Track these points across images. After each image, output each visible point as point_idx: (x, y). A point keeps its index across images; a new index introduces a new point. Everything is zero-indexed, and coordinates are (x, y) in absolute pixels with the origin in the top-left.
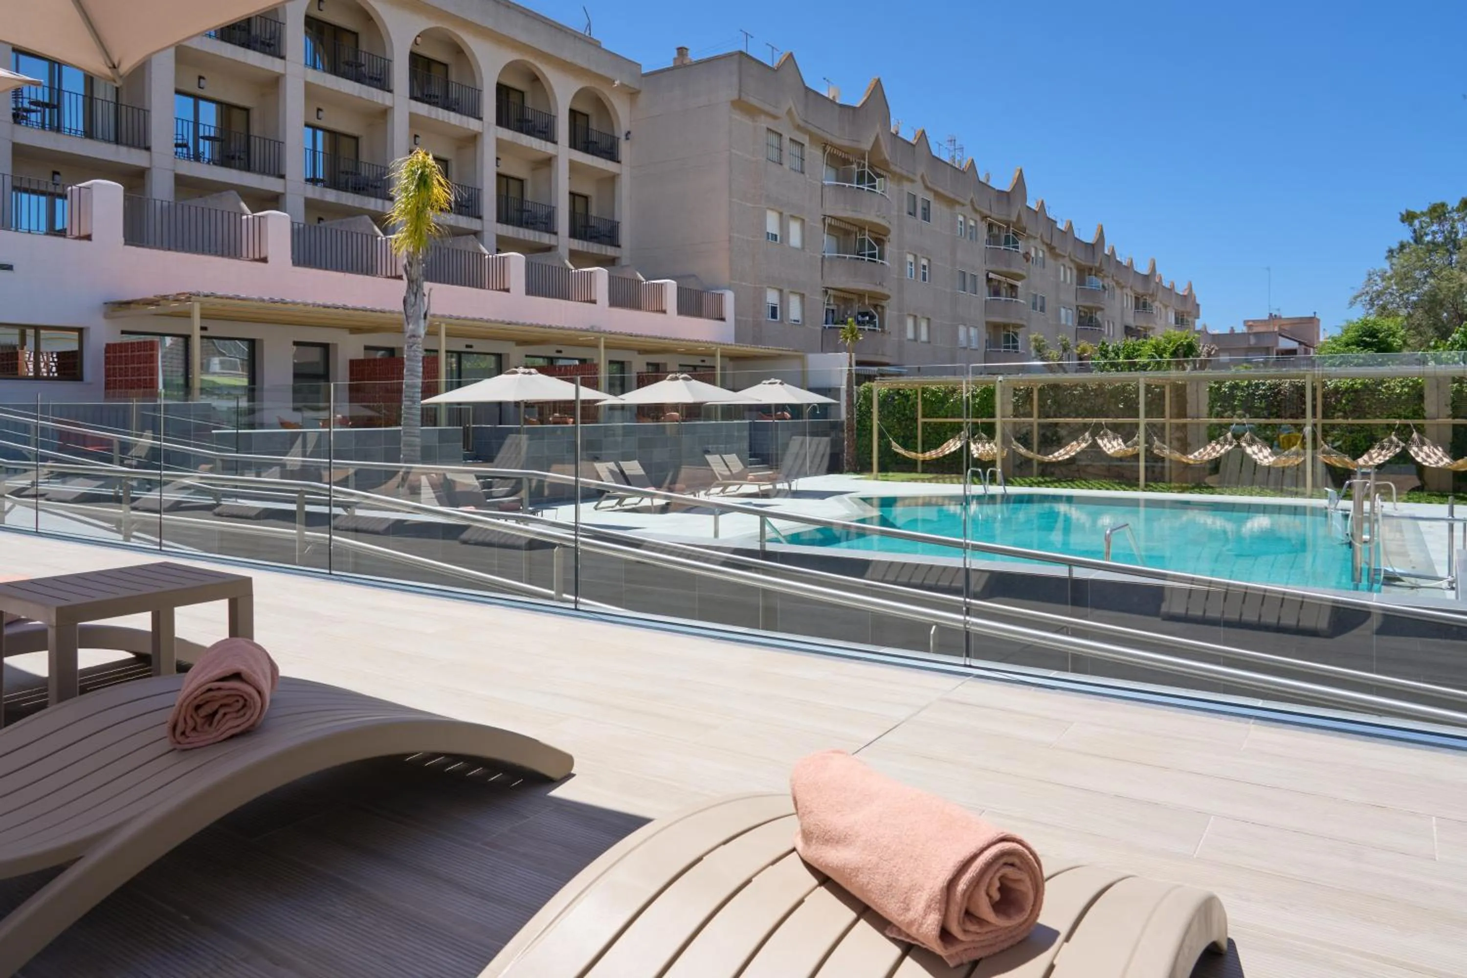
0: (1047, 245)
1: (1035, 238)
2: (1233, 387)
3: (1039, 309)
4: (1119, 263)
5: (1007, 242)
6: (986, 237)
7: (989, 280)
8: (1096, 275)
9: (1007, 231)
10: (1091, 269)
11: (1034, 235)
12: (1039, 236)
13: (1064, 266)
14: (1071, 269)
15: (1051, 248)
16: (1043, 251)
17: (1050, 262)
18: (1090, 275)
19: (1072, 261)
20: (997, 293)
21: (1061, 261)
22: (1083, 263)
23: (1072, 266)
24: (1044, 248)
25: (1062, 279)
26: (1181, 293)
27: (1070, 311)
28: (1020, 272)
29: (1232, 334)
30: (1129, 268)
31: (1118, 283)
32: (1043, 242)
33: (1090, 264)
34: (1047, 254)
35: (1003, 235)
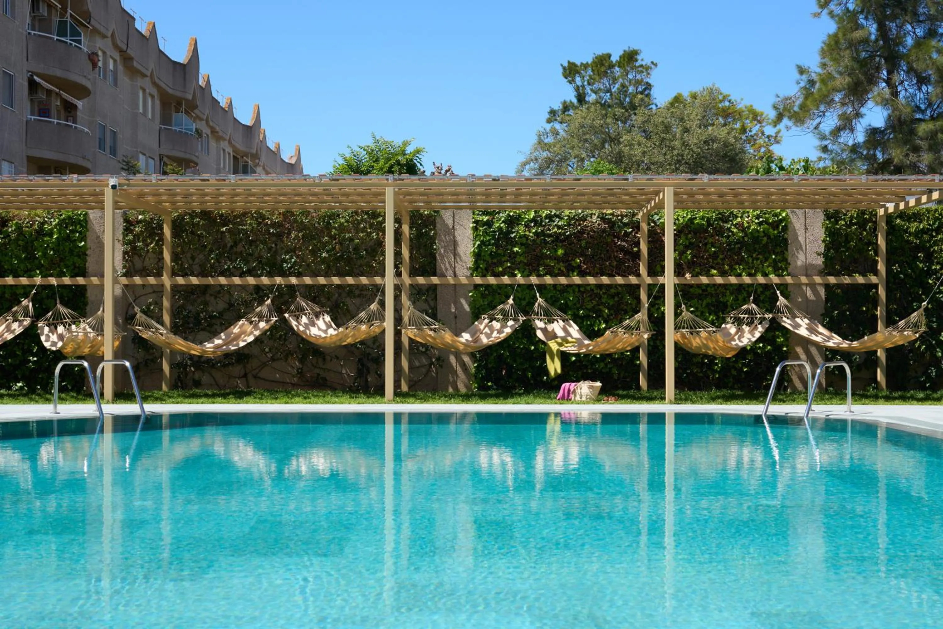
0: (121, 51)
1: (104, 37)
2: (512, 221)
3: (108, 150)
4: (215, 102)
5: (62, 32)
6: (28, 20)
7: (33, 86)
8: (187, 112)
9: (62, 15)
10: (179, 103)
11: (102, 30)
12: (109, 34)
13: (144, 90)
14: (153, 97)
15: (127, 59)
16: (115, 61)
17: (124, 79)
18: (177, 111)
19: (155, 84)
20: (44, 112)
21: (140, 82)
22: (170, 91)
23: (155, 92)
24: (117, 56)
25: (141, 110)
26: (287, 161)
27: (151, 161)
28: (84, 82)
30: (228, 112)
31: (213, 131)
32: (116, 46)
33: (178, 94)
34: (120, 68)
35: (56, 19)
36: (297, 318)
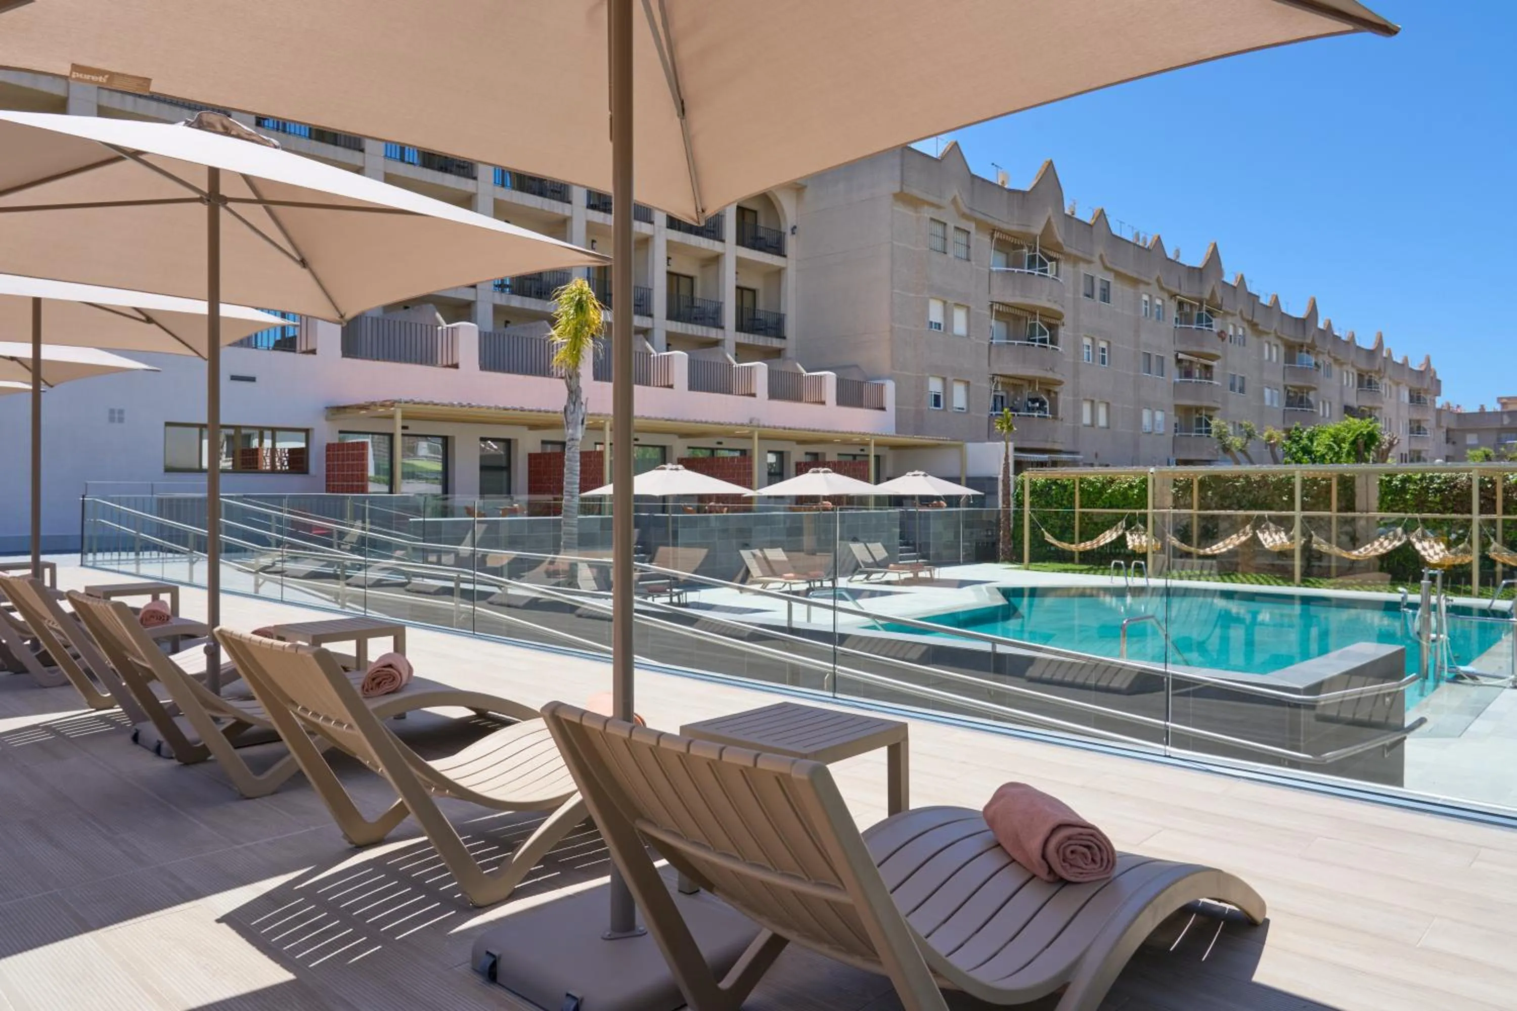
0: (1248, 321)
1: (1233, 315)
2: (1404, 481)
3: (1237, 390)
4: (1337, 338)
5: (1200, 321)
6: (1175, 315)
7: (1179, 361)
8: (1308, 352)
9: (1200, 309)
10: (1302, 346)
11: (1231, 311)
12: (1238, 312)
13: (1269, 344)
14: (1277, 346)
15: (1253, 325)
16: (1244, 329)
17: (1252, 339)
18: (1301, 351)
19: (1279, 337)
20: (1188, 374)
21: (1265, 338)
22: (1292, 339)
23: (1279, 342)
24: (1245, 325)
25: (1266, 357)
26: (1417, 368)
27: (1276, 392)
28: (1213, 352)
29: (1482, 412)
30: (1350, 343)
31: (1336, 360)
32: (1243, 319)
33: (1299, 340)
34: (1248, 331)
35: (1196, 312)
36: (1264, 533)
